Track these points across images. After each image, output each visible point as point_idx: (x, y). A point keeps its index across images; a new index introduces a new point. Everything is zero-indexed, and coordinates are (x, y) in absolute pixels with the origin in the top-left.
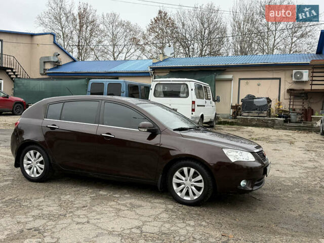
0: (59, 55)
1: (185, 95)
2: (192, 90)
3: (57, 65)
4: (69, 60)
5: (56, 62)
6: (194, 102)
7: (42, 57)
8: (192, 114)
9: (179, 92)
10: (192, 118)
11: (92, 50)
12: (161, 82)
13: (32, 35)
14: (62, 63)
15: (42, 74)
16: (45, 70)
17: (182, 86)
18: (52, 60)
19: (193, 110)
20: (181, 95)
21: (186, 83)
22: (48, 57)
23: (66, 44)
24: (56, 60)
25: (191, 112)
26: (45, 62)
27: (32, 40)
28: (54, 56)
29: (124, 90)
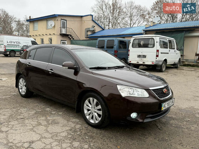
0: (94, 26)
1: (152, 46)
2: (157, 42)
3: (93, 32)
4: (101, 29)
5: (93, 31)
6: (158, 51)
7: (86, 29)
8: (156, 58)
9: (148, 44)
10: (156, 61)
11: (119, 23)
12: (137, 38)
13: (82, 17)
14: (96, 31)
15: (86, 38)
16: (87, 35)
17: (150, 40)
18: (91, 30)
19: (157, 56)
20: (149, 46)
21: (153, 37)
22: (89, 28)
23: (105, 21)
24: (93, 29)
25: (155, 57)
26: (87, 31)
27: (81, 19)
28: (92, 27)
29: (116, 44)
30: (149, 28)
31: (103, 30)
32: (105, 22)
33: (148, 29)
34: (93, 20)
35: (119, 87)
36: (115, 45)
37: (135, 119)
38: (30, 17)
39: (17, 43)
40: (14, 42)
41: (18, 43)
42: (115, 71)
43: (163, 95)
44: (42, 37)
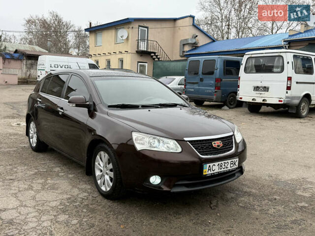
0: (197, 36)
1: (279, 70)
2: (288, 63)
3: (195, 46)
4: (208, 41)
5: (194, 43)
6: (289, 79)
7: (181, 40)
8: (287, 92)
9: (273, 67)
10: (287, 97)
13: (175, 20)
14: (200, 44)
15: (181, 57)
16: (184, 52)
17: (277, 59)
18: (190, 42)
19: (289, 88)
20: (275, 70)
21: (281, 54)
22: (186, 40)
24: (194, 41)
25: (286, 91)
26: (184, 45)
27: (175, 24)
28: (193, 38)
29: (218, 66)
30: (295, 37)
31: (214, 41)
32: (223, 28)
33: (292, 38)
34: (194, 25)
35: (135, 135)
36: (217, 69)
37: (158, 186)
38: (90, 23)
39: (66, 67)
40: (61, 66)
41: (68, 68)
42: (149, 111)
43: (211, 151)
44: (108, 58)
